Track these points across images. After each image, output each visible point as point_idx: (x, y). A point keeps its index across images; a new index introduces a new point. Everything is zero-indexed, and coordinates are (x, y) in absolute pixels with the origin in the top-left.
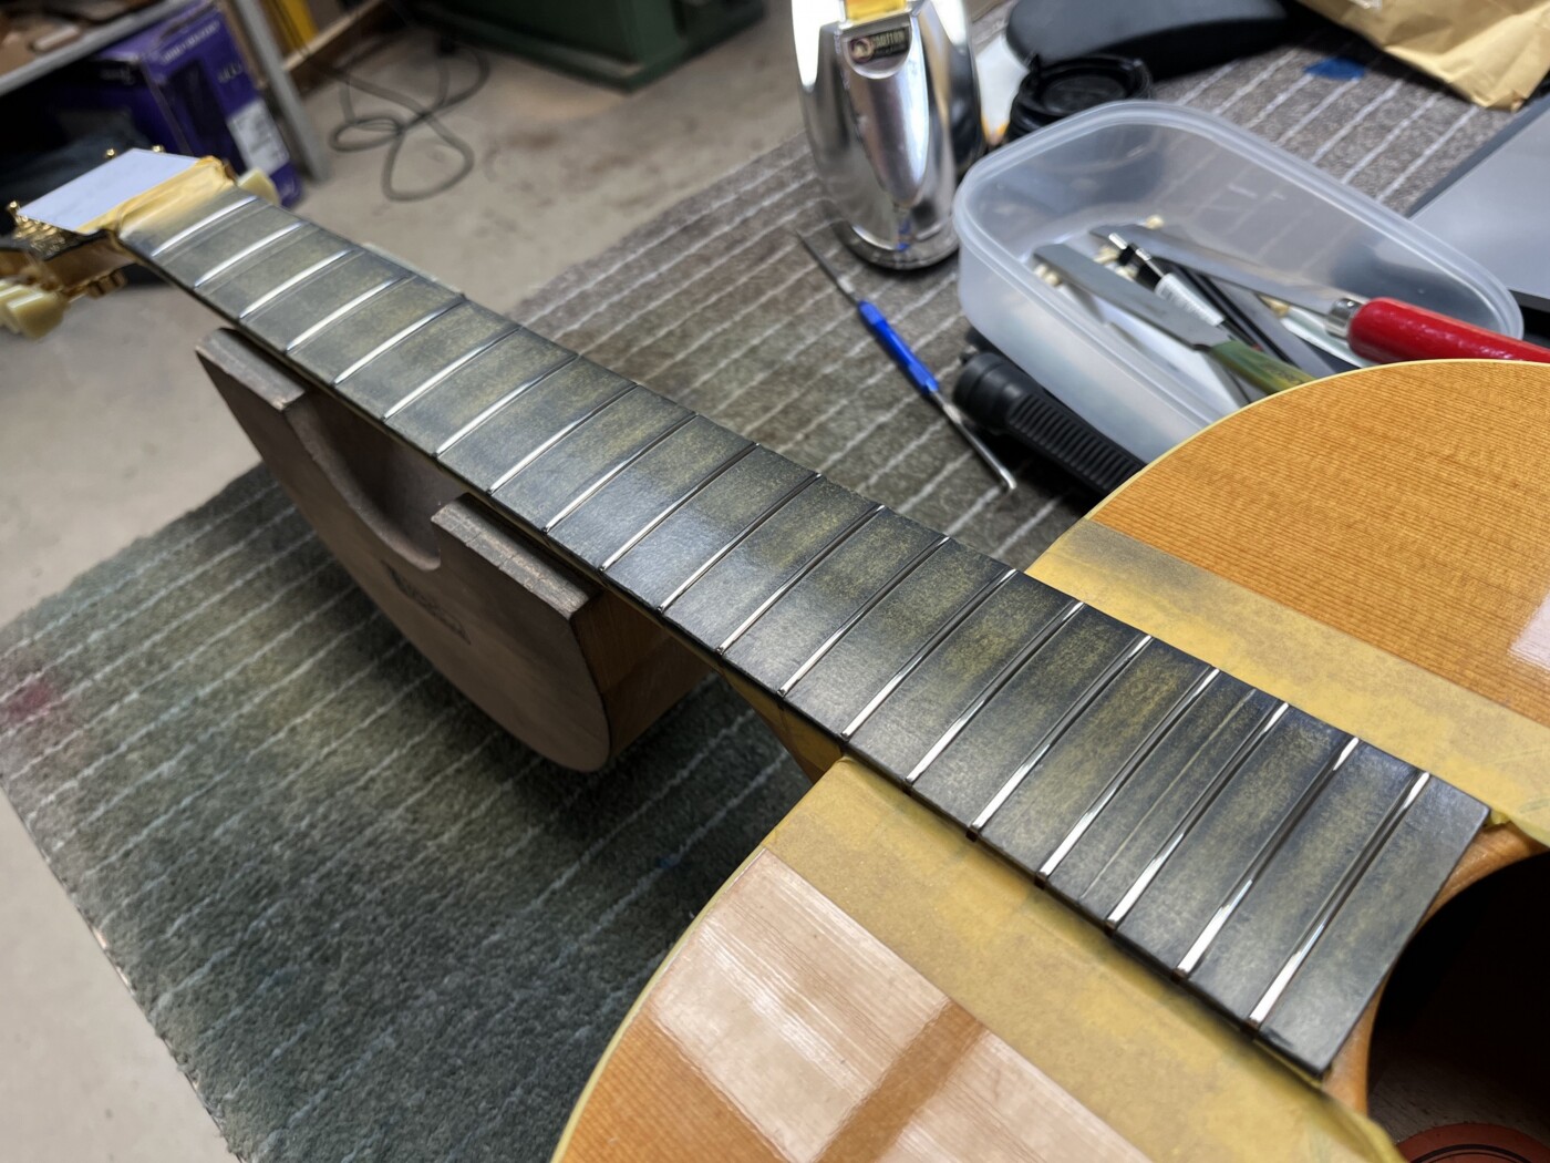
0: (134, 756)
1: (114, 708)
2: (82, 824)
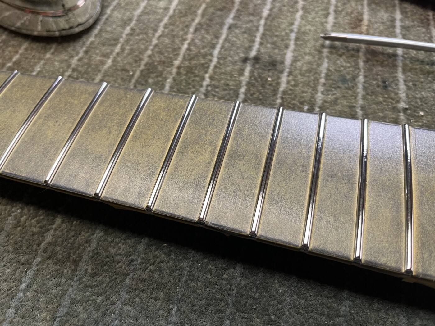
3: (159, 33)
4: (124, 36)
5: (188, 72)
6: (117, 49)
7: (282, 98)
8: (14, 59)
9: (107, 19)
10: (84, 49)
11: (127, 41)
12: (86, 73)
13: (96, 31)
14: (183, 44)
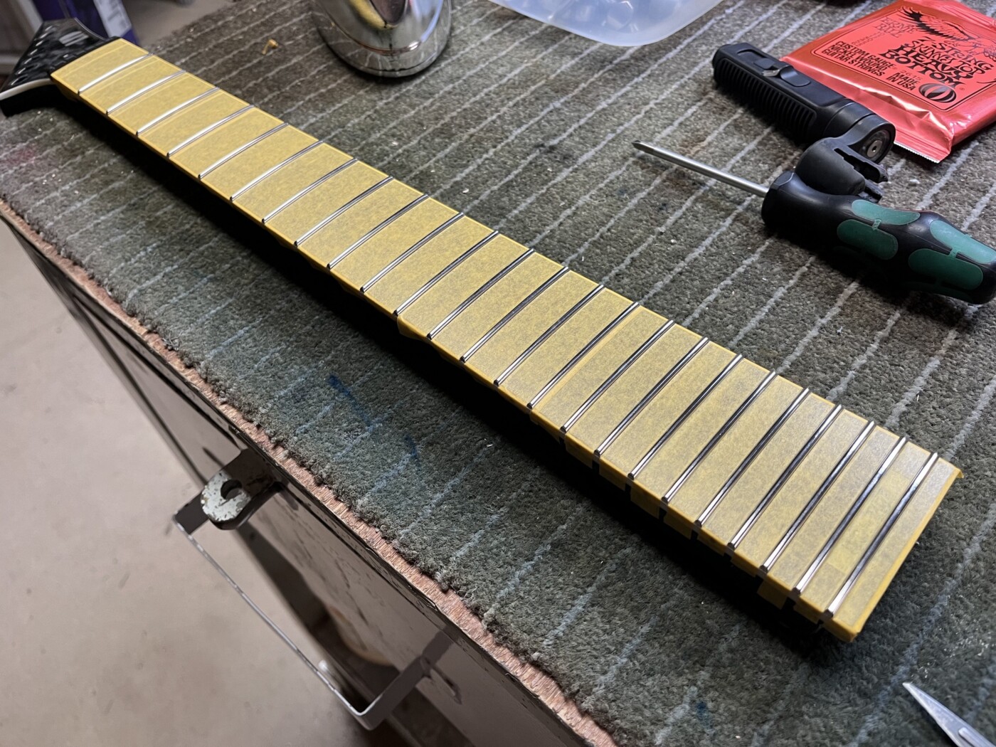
1: (79, 158)
2: (65, 213)
3: (478, 98)
4: (441, 92)
5: (477, 142)
6: (427, 103)
7: (548, 189)
8: (329, 87)
9: (437, 72)
10: (398, 94)
11: (441, 98)
12: (385, 116)
13: (418, 81)
14: (492, 115)
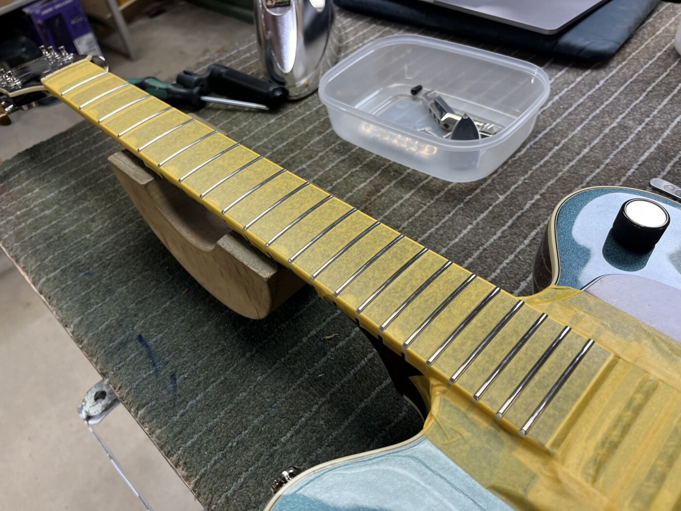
0: (36, 209)
1: (29, 194)
2: (16, 229)
